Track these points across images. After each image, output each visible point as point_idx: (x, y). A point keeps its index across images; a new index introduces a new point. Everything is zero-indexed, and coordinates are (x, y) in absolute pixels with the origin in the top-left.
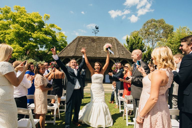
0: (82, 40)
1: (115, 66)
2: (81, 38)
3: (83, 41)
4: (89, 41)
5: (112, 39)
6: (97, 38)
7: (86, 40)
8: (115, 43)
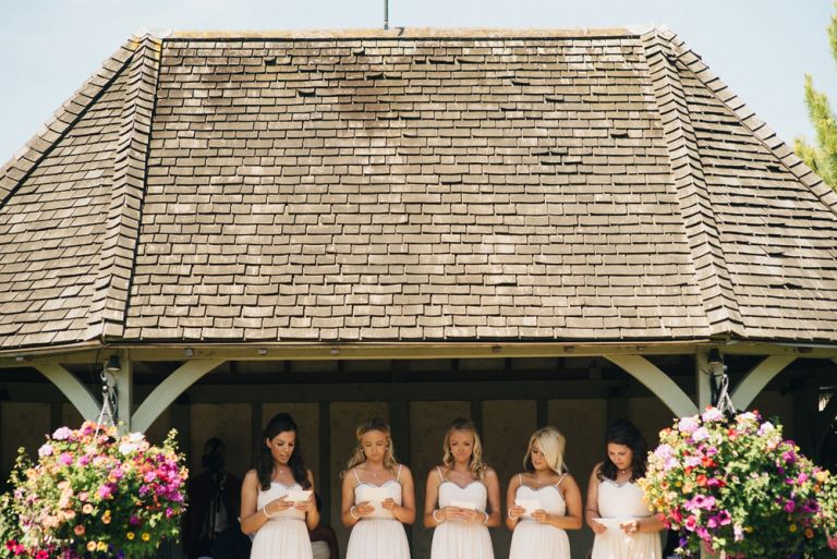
0: (195, 100)
1: (682, 455)
2: (182, 59)
3: (215, 103)
4: (302, 109)
5: (629, 53)
6: (411, 49)
7: (252, 98)
8: (675, 121)
